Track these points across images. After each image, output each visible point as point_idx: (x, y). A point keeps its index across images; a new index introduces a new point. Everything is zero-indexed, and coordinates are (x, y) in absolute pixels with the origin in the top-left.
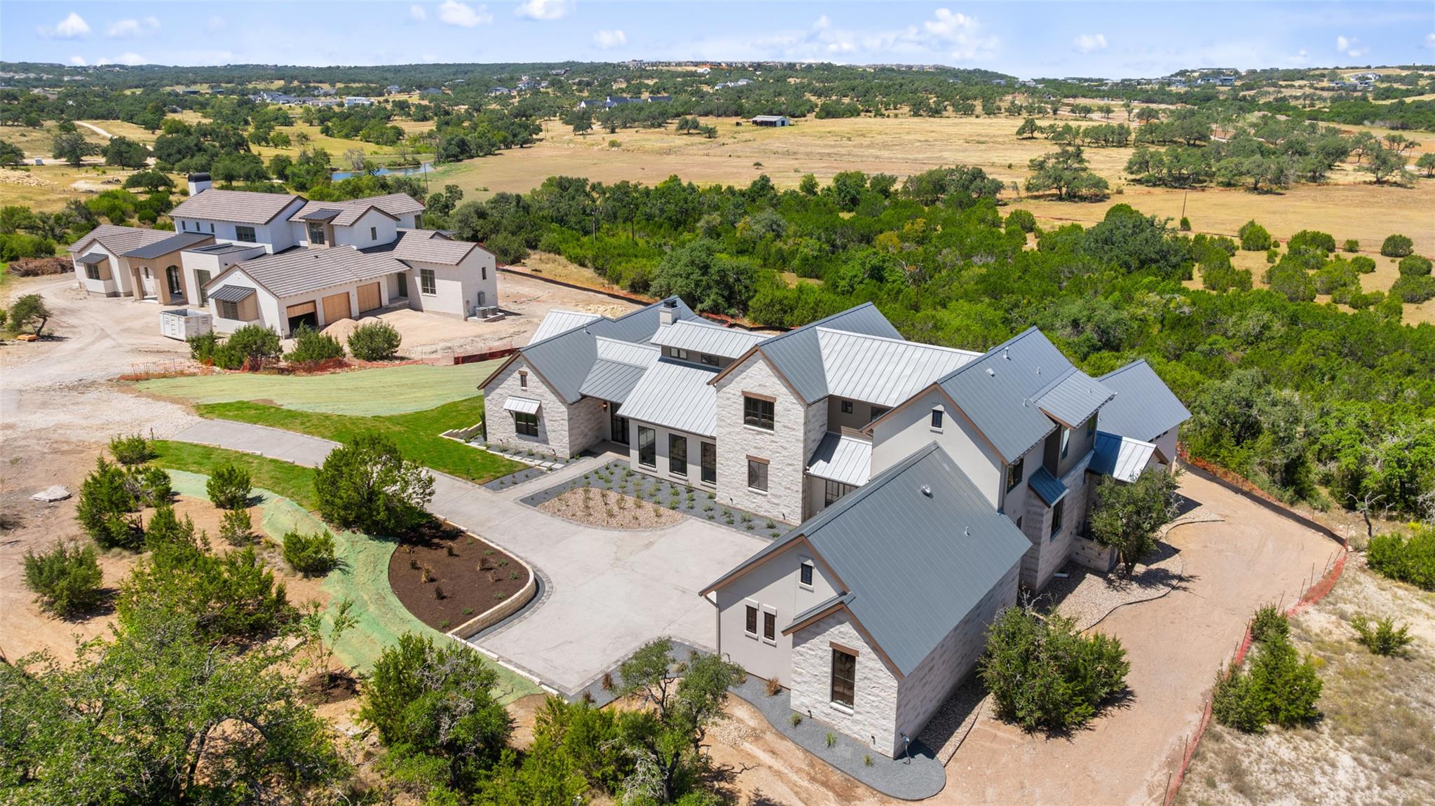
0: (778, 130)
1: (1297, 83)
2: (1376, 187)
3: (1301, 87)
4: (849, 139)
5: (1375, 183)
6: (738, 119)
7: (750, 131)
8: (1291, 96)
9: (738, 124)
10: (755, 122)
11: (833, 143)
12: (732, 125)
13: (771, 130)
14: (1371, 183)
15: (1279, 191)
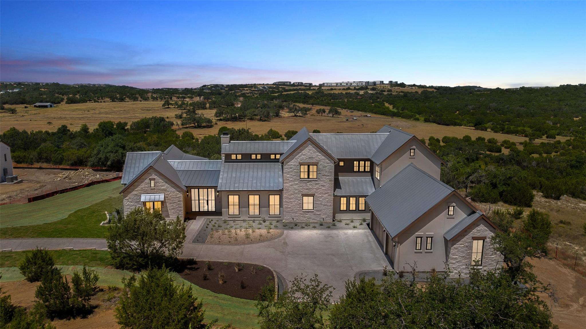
0: (49, 109)
1: (245, 89)
2: (295, 117)
3: (247, 90)
4: (88, 111)
5: (294, 116)
6: (25, 105)
7: (34, 110)
8: (246, 93)
9: (26, 107)
10: (35, 106)
11: (81, 113)
12: (23, 108)
13: (45, 109)
14: (293, 116)
15: (268, 120)
